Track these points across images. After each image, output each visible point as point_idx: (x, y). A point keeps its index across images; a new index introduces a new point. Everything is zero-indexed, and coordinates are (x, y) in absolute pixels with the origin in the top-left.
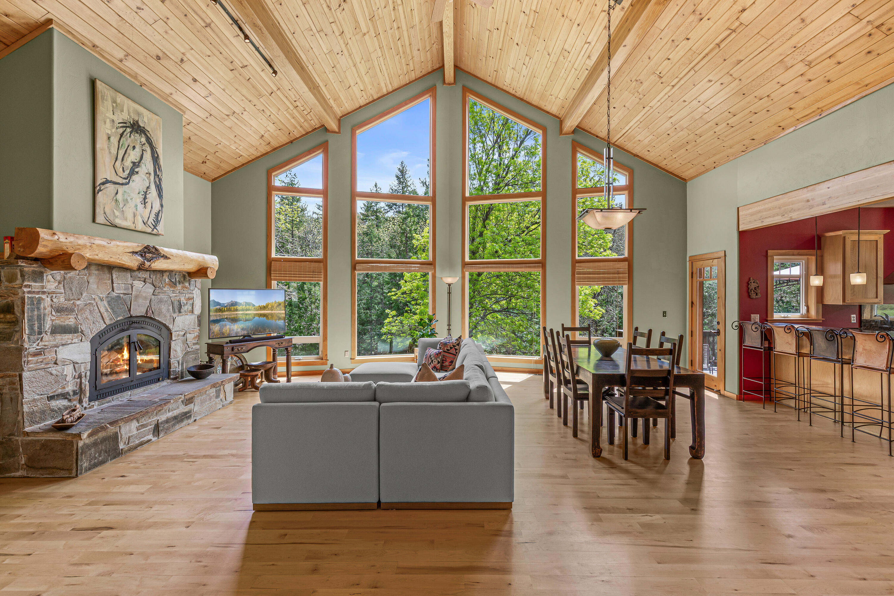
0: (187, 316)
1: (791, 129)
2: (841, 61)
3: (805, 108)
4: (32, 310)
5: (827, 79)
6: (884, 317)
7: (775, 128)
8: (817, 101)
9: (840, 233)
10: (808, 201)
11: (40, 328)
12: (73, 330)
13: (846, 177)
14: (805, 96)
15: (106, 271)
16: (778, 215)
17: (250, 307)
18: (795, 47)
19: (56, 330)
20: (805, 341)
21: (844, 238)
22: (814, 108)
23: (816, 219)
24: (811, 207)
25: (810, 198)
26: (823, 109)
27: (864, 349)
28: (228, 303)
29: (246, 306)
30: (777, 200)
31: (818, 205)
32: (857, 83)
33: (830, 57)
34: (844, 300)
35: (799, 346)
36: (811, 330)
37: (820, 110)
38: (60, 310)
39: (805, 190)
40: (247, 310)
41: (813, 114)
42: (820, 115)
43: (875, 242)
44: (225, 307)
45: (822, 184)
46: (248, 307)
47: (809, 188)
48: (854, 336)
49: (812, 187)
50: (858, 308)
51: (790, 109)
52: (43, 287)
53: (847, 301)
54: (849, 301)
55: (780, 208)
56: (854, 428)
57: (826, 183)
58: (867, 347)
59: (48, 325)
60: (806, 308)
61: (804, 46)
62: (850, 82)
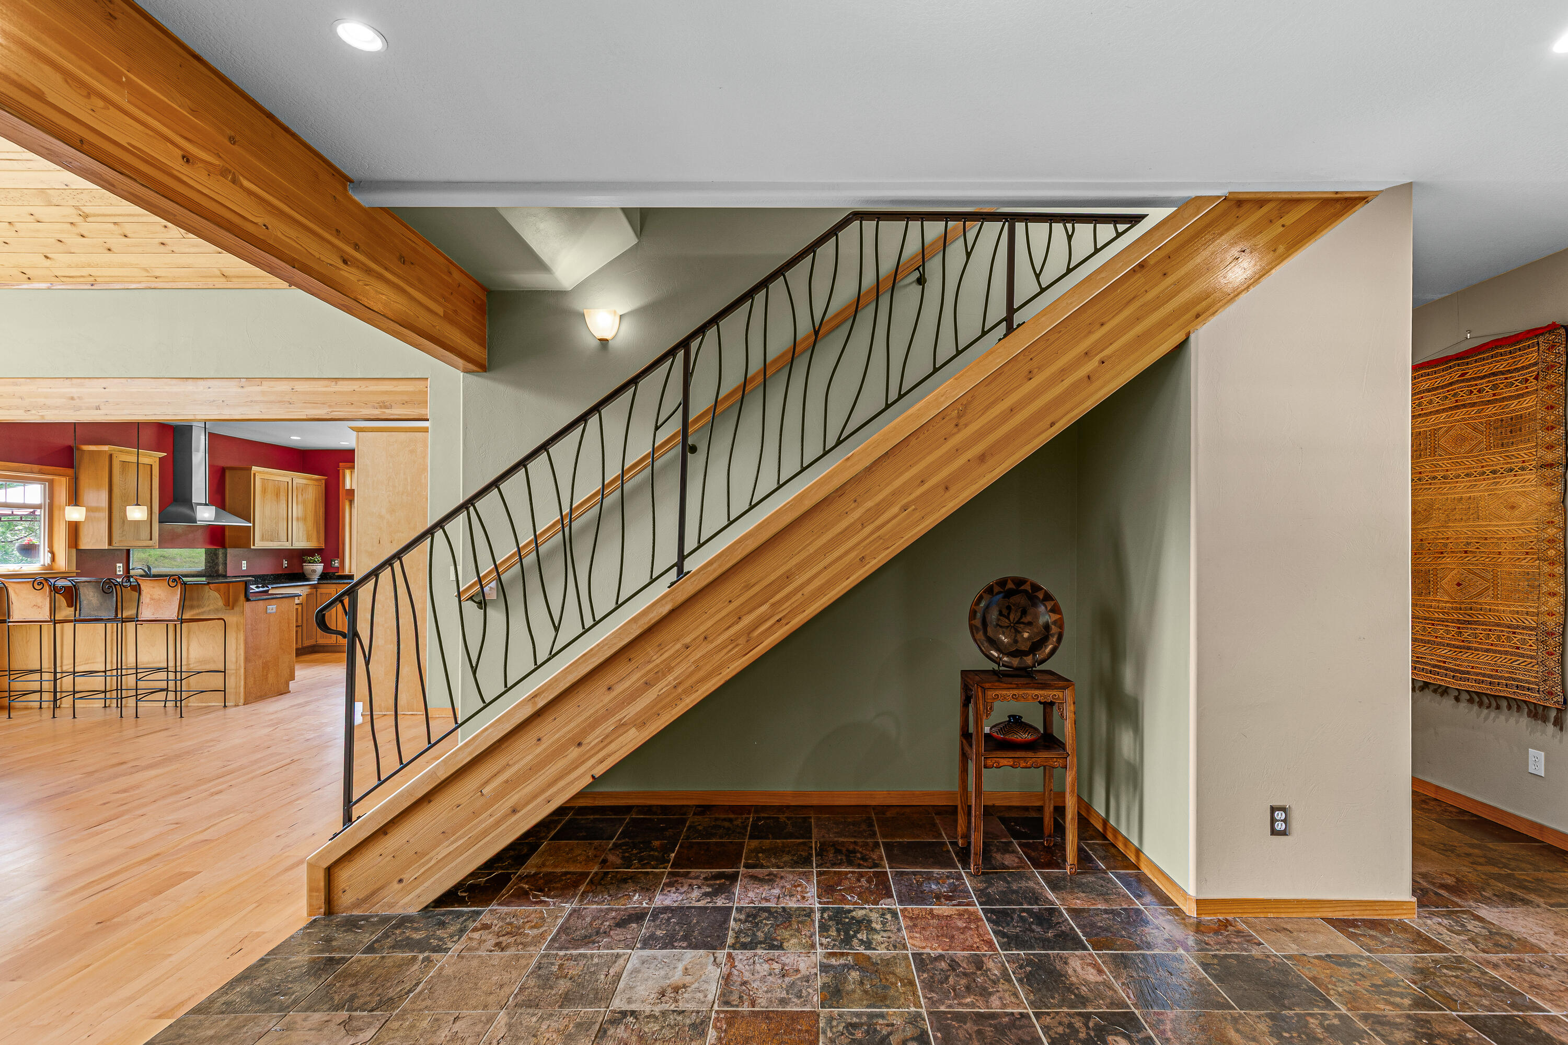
1: (44, 285)
2: (129, 235)
3: (70, 266)
5: (108, 246)
6: (146, 569)
7: (15, 272)
8: (89, 266)
9: (106, 448)
10: (72, 398)
13: (129, 380)
14: (72, 251)
16: (18, 408)
18: (66, 185)
20: (61, 600)
21: (111, 456)
22: (85, 272)
23: (75, 426)
24: (79, 409)
25: (75, 396)
26: (98, 279)
27: (152, 599)
30: (16, 384)
31: (88, 408)
32: (146, 270)
33: (115, 223)
34: (110, 543)
35: (53, 610)
36: (76, 583)
37: (92, 279)
39: (68, 382)
41: (82, 279)
42: (92, 285)
43: (149, 466)
45: (95, 380)
47: (75, 381)
48: (139, 585)
49: (79, 380)
50: (125, 553)
51: (46, 257)
53: (114, 544)
54: (116, 544)
55: (21, 398)
56: (137, 701)
57: (100, 380)
58: (156, 597)
60: (50, 555)
61: (80, 191)
62: (137, 264)
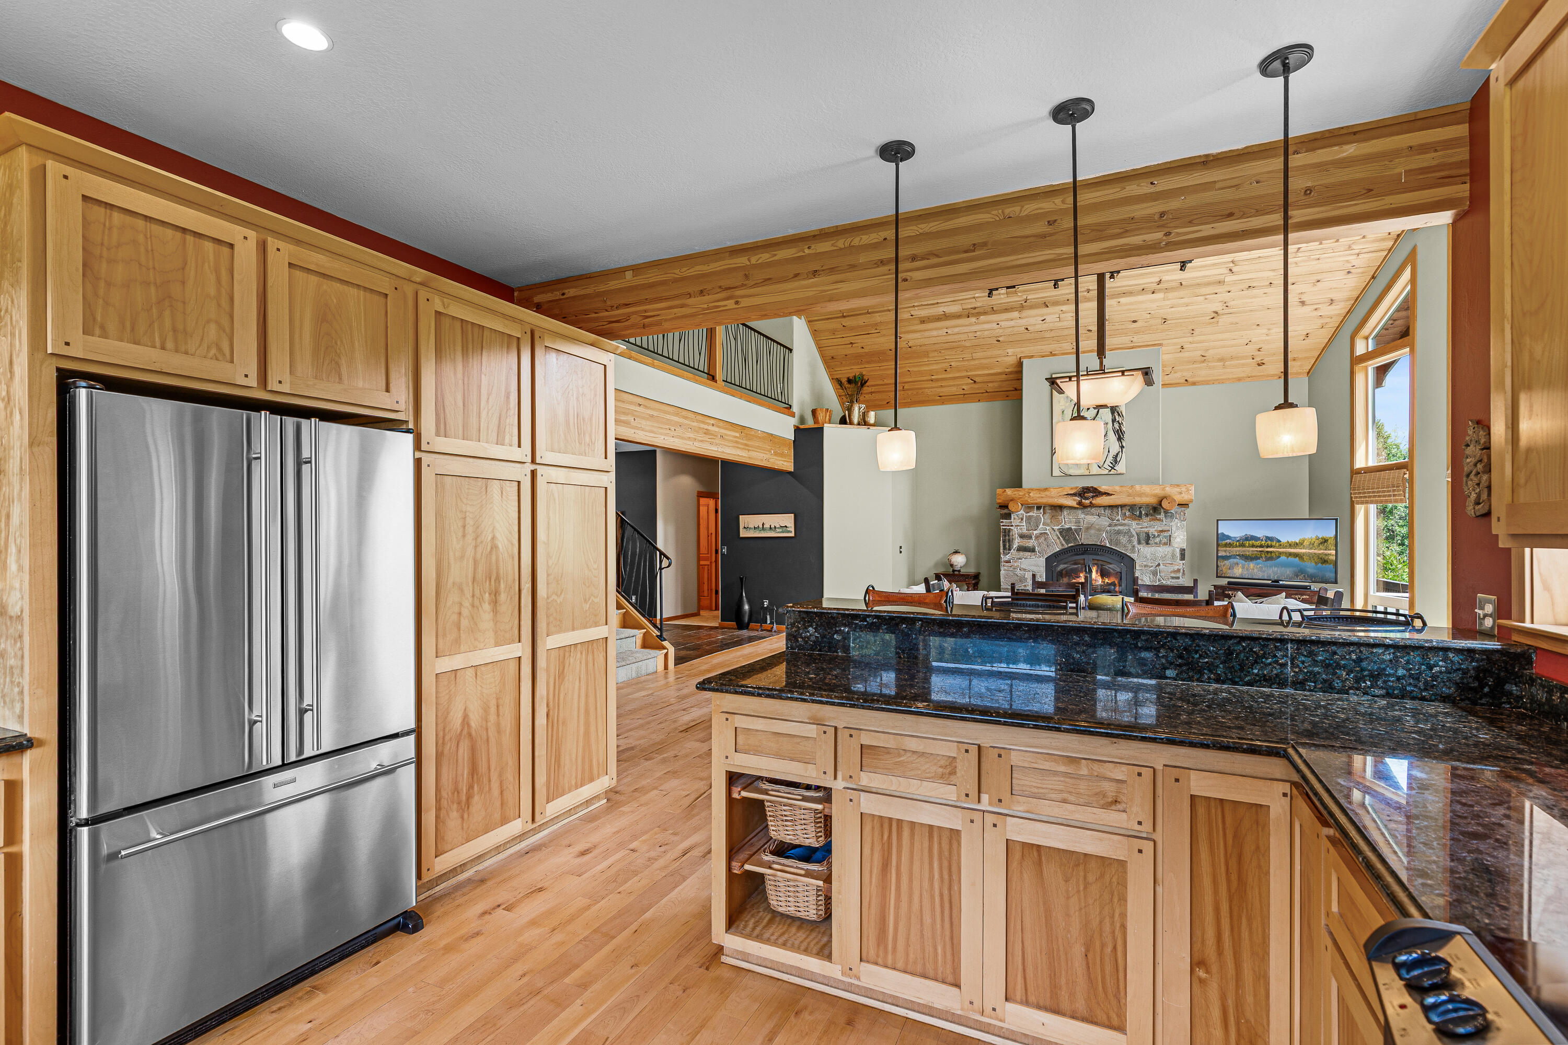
0: (1159, 548)
4: (1005, 536)
11: (1009, 546)
12: (1032, 550)
15: (1058, 510)
17: (1274, 544)
19: (1021, 549)
28: (1241, 538)
29: (1266, 541)
38: (1022, 536)
40: (1268, 547)
44: (1238, 541)
46: (1269, 543)
52: (1011, 522)
59: (1015, 546)
